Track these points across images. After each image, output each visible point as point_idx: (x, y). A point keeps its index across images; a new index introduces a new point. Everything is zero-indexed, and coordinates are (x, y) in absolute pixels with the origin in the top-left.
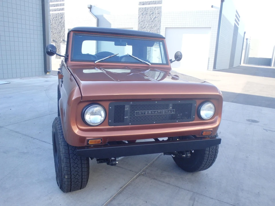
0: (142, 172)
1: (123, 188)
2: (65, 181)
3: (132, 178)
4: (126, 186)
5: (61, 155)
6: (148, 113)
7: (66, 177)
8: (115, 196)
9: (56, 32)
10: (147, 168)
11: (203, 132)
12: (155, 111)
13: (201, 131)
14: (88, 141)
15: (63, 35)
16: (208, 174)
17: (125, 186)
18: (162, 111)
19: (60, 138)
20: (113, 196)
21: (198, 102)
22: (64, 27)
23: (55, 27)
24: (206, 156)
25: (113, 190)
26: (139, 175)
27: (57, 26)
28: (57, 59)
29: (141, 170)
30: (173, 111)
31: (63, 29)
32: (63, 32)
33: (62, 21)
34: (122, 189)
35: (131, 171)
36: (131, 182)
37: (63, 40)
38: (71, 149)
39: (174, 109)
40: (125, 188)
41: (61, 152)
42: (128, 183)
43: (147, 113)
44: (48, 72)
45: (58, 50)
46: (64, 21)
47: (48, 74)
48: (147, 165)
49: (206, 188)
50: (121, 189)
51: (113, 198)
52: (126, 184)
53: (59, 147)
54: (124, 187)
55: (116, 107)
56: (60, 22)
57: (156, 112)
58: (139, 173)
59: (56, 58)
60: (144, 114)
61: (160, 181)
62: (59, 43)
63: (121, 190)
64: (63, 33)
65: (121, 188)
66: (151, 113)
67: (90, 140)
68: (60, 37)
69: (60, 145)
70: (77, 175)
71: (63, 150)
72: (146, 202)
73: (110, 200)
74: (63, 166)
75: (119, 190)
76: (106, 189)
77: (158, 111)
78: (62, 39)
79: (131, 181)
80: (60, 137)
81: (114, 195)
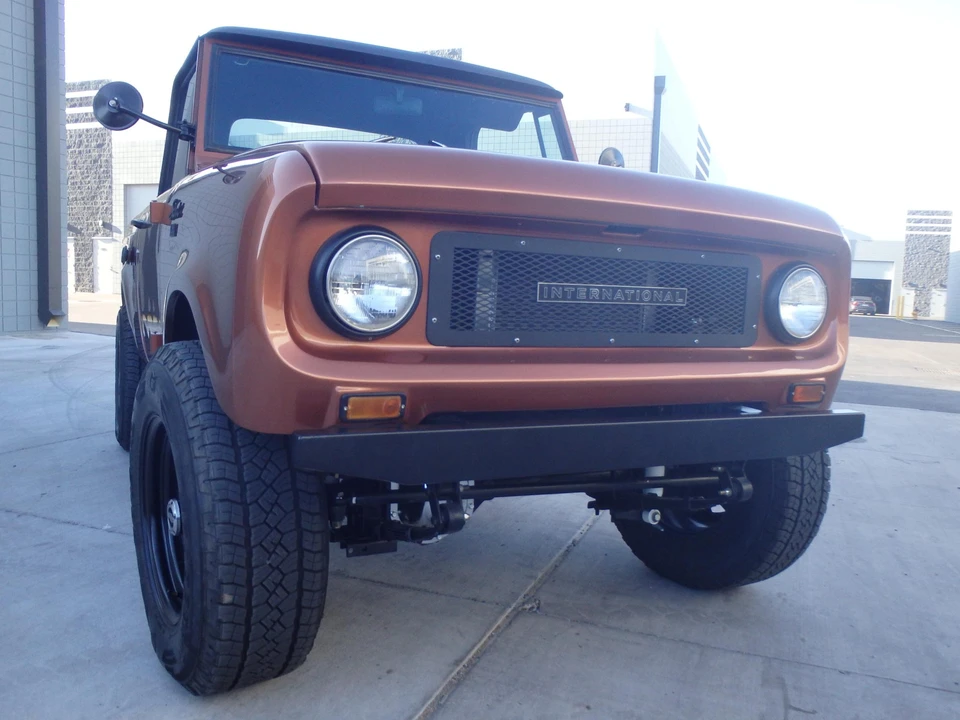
0: (524, 604)
1: (465, 662)
2: (220, 622)
3: (491, 625)
4: (478, 657)
5: (203, 488)
6: (588, 293)
7: (227, 598)
8: (441, 697)
9: (79, 197)
10: (537, 589)
11: (792, 388)
12: (615, 290)
13: (790, 383)
14: (344, 399)
15: (105, 206)
16: (785, 594)
17: (470, 656)
18: (642, 290)
19: (192, 414)
20: (431, 697)
21: (768, 265)
22: (111, 177)
23: (73, 178)
24: (791, 505)
25: (426, 674)
26: (518, 613)
27: (83, 173)
28: (79, 293)
29: (515, 596)
30: (682, 295)
31: (107, 184)
32: (104, 196)
33: (100, 156)
34: (461, 666)
35: (475, 600)
36: (493, 639)
37: (104, 224)
38: (251, 461)
39: (683, 286)
40: (472, 665)
41: (201, 478)
42: (479, 646)
43: (582, 293)
44: (54, 317)
45: (86, 260)
46: (111, 155)
47: (52, 324)
48: (532, 577)
49: (803, 640)
50: (458, 668)
51: (433, 703)
52: (476, 649)
53: (191, 453)
54: (466, 660)
55: (459, 255)
56: (95, 161)
57: (618, 295)
58: (514, 605)
59: (76, 290)
60: (574, 296)
61: (609, 628)
62: (90, 235)
63: (458, 673)
64: (103, 201)
65: (457, 663)
66: (600, 296)
67: (352, 399)
68: (93, 214)
69: (196, 445)
70: (279, 591)
71: (213, 466)
72: (588, 708)
73: (421, 713)
74: (210, 545)
75: (452, 671)
76: (389, 672)
77: (627, 292)
78: (101, 222)
79: (488, 635)
80: (196, 407)
81: (437, 693)
